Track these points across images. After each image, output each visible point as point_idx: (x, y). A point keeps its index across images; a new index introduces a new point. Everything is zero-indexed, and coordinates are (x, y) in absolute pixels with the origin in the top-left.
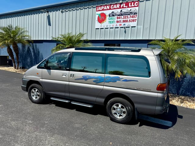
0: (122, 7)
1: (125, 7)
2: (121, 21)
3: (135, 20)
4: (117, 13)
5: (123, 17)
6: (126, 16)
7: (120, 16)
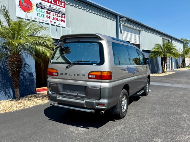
0: (50, 2)
1: (54, 3)
2: (51, 17)
3: (64, 21)
4: (46, 7)
5: (53, 14)
6: (56, 13)
7: (50, 12)
